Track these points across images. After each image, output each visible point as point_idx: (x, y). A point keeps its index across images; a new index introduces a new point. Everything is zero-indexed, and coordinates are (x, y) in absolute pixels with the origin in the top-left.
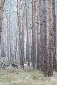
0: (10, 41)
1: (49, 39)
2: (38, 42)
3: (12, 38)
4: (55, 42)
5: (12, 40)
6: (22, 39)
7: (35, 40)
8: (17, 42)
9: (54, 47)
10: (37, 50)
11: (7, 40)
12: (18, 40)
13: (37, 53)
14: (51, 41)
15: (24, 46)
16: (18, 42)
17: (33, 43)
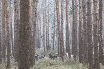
0: (46, 28)
1: (94, 24)
2: (80, 29)
3: (48, 25)
4: (101, 28)
5: (49, 27)
6: (61, 26)
7: (76, 26)
8: (54, 29)
9: (100, 35)
10: (79, 39)
11: (43, 27)
12: (56, 27)
13: (79, 42)
14: (97, 27)
15: (63, 34)
16: (56, 29)
17: (74, 30)
